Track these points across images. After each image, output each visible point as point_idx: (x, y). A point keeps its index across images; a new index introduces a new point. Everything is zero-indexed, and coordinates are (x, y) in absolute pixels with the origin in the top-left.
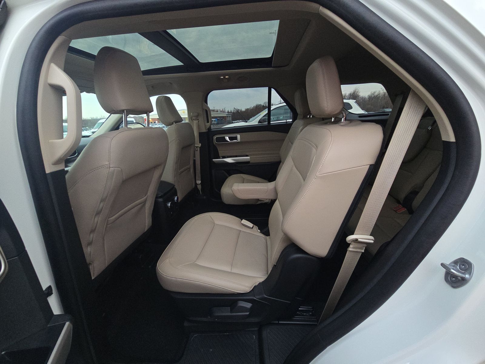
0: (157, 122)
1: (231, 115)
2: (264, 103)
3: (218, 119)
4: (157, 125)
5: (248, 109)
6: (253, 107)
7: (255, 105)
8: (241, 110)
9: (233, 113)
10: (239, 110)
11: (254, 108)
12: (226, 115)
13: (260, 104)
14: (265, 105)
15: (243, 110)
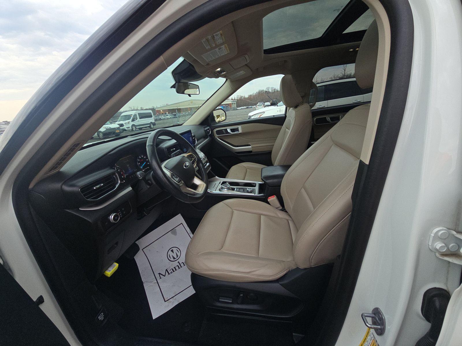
0: (167, 113)
1: (235, 102)
2: (267, 88)
3: (224, 107)
4: (168, 115)
5: (251, 96)
6: (255, 92)
7: (257, 91)
8: (244, 96)
9: (237, 100)
10: (242, 96)
11: (257, 94)
12: (231, 103)
13: (262, 89)
14: (267, 91)
15: (247, 96)
